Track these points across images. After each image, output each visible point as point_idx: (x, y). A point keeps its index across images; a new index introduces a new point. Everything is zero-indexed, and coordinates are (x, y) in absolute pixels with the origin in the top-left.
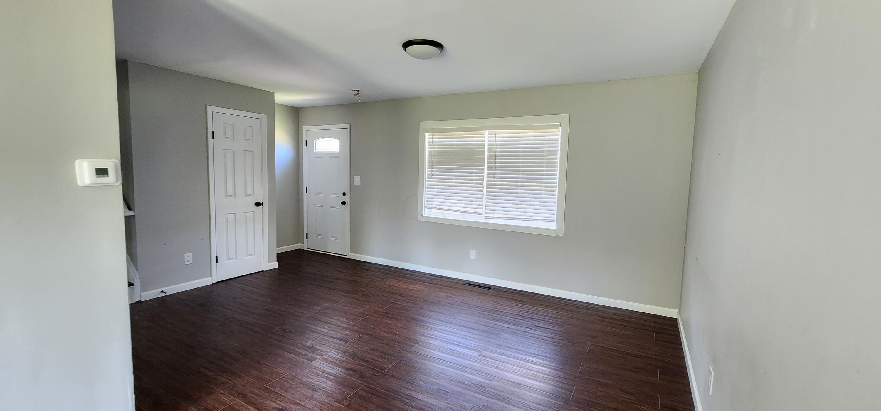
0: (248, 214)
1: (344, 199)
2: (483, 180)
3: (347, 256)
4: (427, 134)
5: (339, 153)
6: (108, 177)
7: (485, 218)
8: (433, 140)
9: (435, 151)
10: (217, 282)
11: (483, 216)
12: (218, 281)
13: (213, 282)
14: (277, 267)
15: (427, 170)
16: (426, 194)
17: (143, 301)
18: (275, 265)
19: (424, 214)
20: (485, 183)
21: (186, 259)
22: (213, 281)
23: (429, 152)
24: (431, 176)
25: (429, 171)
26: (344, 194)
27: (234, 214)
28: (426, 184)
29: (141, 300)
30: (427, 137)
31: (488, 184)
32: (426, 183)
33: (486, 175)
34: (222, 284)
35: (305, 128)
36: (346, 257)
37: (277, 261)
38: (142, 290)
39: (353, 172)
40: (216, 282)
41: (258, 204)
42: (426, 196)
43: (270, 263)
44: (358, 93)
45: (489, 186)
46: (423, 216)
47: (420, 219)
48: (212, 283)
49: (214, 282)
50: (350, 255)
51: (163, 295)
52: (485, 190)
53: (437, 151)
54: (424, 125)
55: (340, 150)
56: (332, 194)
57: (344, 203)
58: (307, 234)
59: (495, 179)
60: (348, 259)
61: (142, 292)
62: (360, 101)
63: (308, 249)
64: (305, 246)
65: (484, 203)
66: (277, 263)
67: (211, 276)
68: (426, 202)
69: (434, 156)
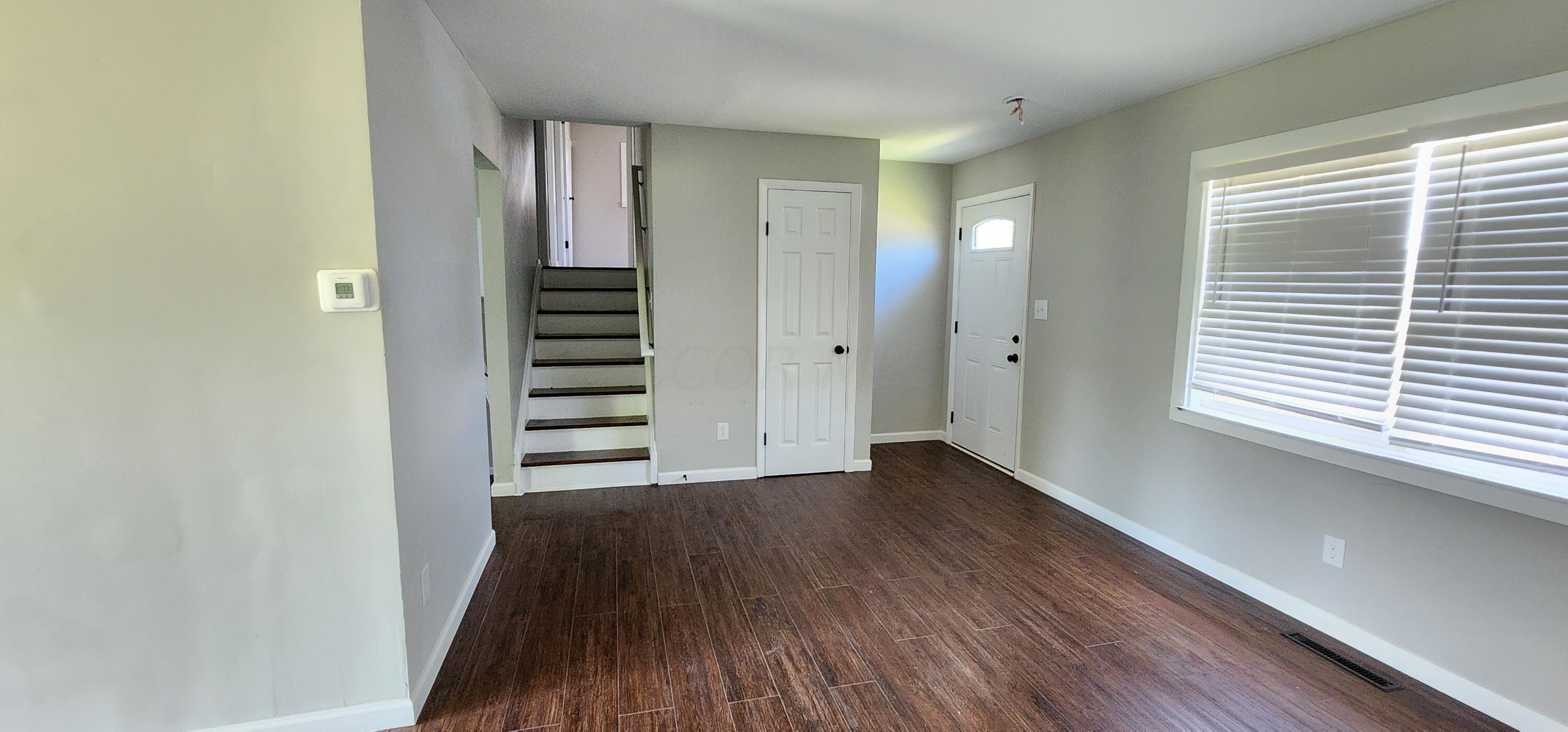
0: (820, 367)
1: (1014, 349)
2: (1395, 315)
3: (1013, 472)
4: (1211, 182)
5: (1013, 249)
6: (353, 297)
7: (1390, 444)
8: (1227, 198)
9: (1232, 229)
10: (765, 477)
11: (1384, 436)
12: (766, 475)
13: (757, 476)
14: (870, 470)
15: (1204, 284)
16: (1196, 350)
17: (661, 484)
18: (866, 465)
19: (1188, 406)
20: (1402, 325)
21: (720, 432)
22: (758, 474)
23: (1215, 234)
24: (1214, 301)
25: (1214, 288)
26: (1016, 339)
27: (796, 365)
28: (1198, 322)
29: (657, 484)
30: (1211, 191)
31: (1411, 330)
32: (1200, 320)
33: (1407, 297)
34: (769, 481)
35: (960, 204)
36: (1011, 474)
37: (871, 458)
38: (660, 470)
39: (1033, 293)
40: (763, 476)
41: (839, 350)
42: (1197, 355)
43: (857, 459)
44: (1019, 106)
45: (1416, 335)
46: (1180, 409)
47: (1174, 416)
48: (756, 478)
49: (759, 477)
50: (1019, 472)
51: (683, 481)
52: (1400, 347)
53: (1240, 228)
54: (1201, 159)
55: (1014, 244)
56: (997, 338)
57: (1013, 358)
58: (952, 413)
59: (1445, 312)
60: (1014, 479)
61: (659, 470)
62: (1022, 123)
63: (953, 443)
64: (948, 436)
65: (1394, 392)
66: (871, 461)
67: (756, 466)
68: (1195, 373)
69: (1227, 245)
